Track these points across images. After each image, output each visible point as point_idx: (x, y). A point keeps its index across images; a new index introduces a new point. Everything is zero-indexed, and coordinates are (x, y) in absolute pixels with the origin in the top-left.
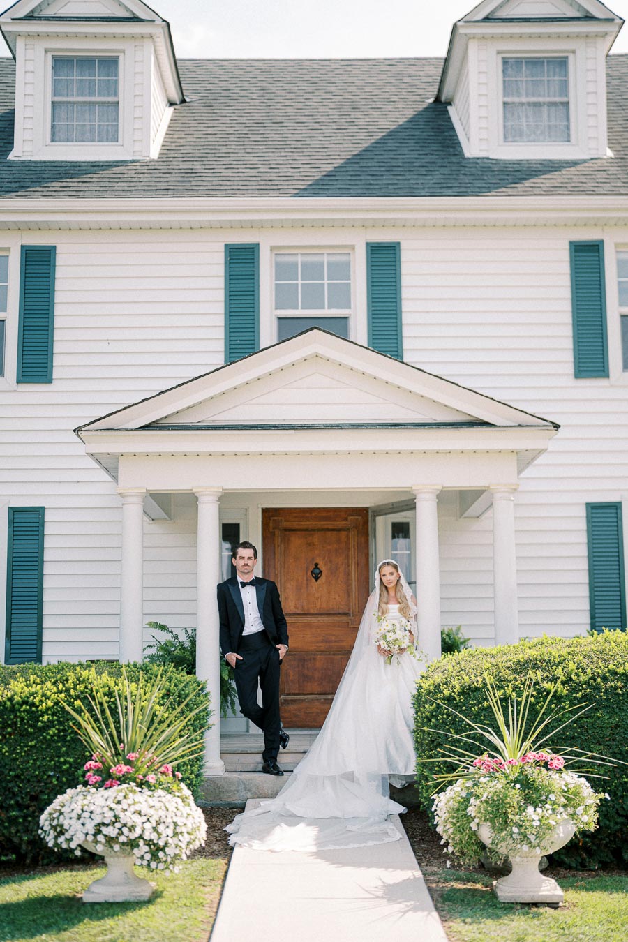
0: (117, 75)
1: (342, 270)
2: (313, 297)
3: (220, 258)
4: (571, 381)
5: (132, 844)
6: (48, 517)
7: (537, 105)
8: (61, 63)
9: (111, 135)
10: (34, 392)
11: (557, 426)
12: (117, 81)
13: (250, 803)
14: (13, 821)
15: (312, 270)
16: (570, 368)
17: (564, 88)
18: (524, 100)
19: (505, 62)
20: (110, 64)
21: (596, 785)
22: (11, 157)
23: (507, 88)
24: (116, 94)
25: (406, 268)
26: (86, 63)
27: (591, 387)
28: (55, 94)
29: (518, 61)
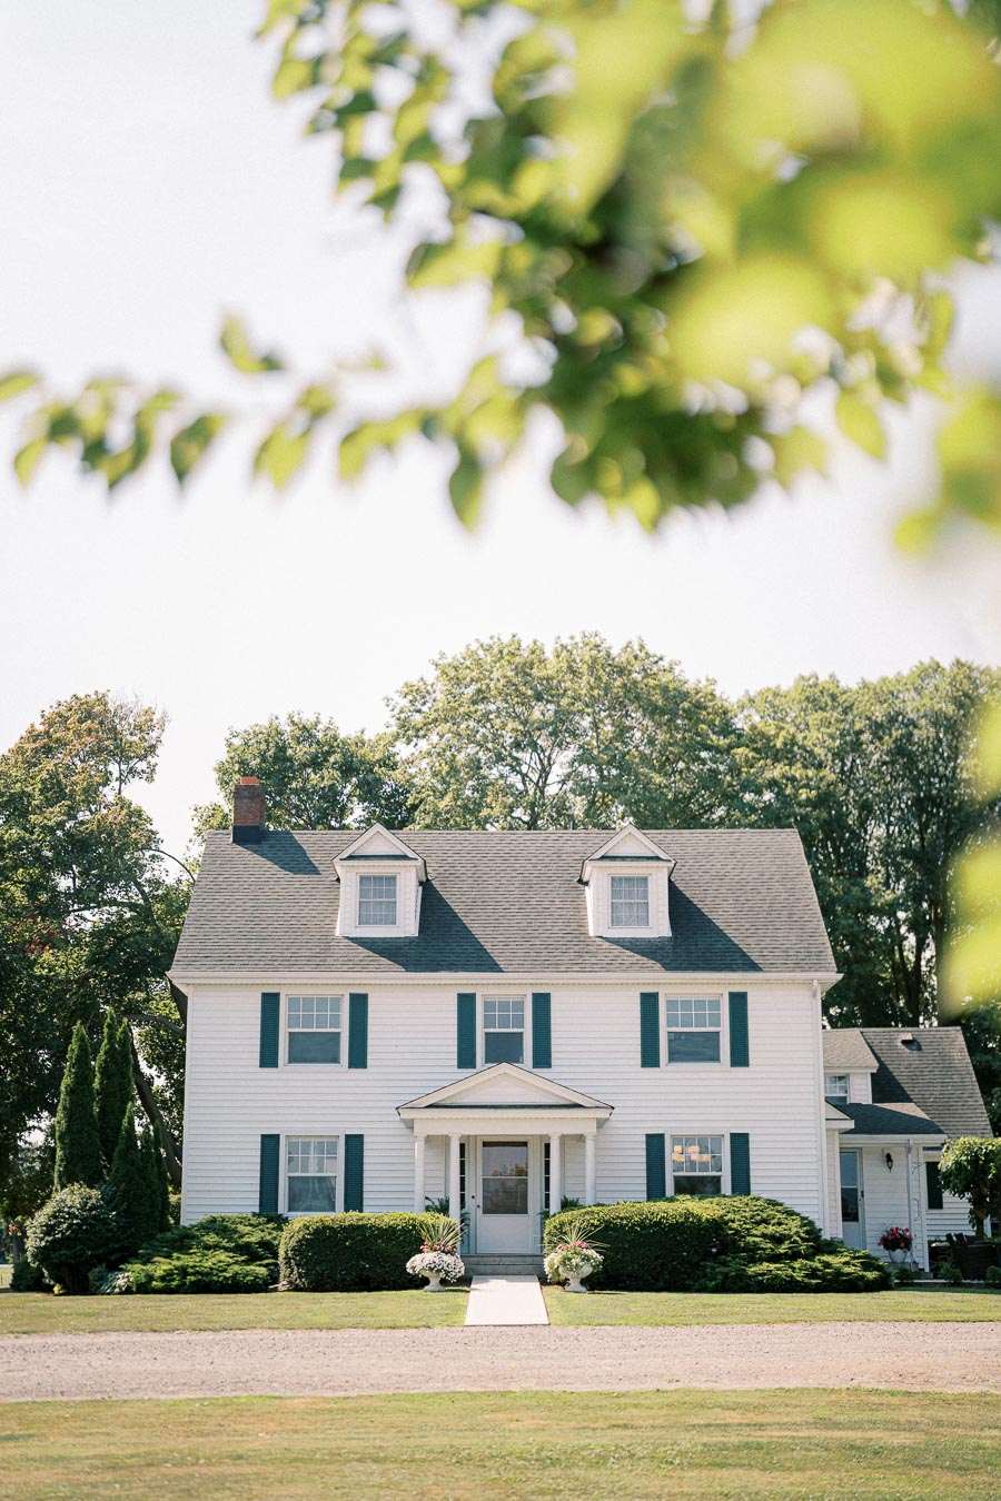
0: (395, 885)
5: (439, 1271)
6: (365, 1140)
7: (630, 903)
11: (613, 1108)
12: (395, 890)
13: (474, 1277)
14: (387, 1272)
15: (504, 1006)
16: (639, 1062)
18: (623, 901)
19: (613, 879)
20: (392, 880)
21: (601, 1254)
23: (615, 894)
24: (395, 897)
26: (378, 879)
28: (361, 897)
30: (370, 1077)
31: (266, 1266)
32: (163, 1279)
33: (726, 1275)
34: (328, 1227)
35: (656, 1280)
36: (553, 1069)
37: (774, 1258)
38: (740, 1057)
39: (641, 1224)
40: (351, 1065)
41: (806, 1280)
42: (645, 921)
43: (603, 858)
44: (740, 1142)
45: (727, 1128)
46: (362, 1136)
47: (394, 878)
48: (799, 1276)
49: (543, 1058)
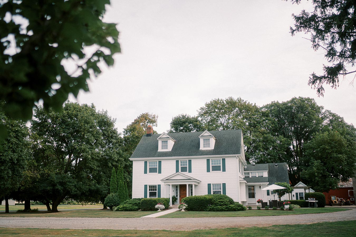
1: (186, 162)
2: (184, 165)
3: (175, 162)
4: (207, 172)
8: (162, 142)
9: (167, 148)
10: (160, 174)
17: (209, 142)
19: (204, 140)
22: (158, 151)
23: (204, 142)
25: (192, 161)
26: (165, 141)
27: (208, 173)
29: (205, 140)
30: (162, 175)
31: (139, 207)
32: (121, 209)
33: (210, 208)
34: (145, 200)
35: (199, 209)
36: (192, 173)
37: (221, 205)
38: (224, 170)
39: (196, 200)
40: (159, 173)
41: (225, 209)
42: (209, 146)
43: (202, 136)
44: (224, 185)
45: (222, 182)
46: (160, 185)
47: (167, 141)
48: (224, 209)
49: (190, 171)
